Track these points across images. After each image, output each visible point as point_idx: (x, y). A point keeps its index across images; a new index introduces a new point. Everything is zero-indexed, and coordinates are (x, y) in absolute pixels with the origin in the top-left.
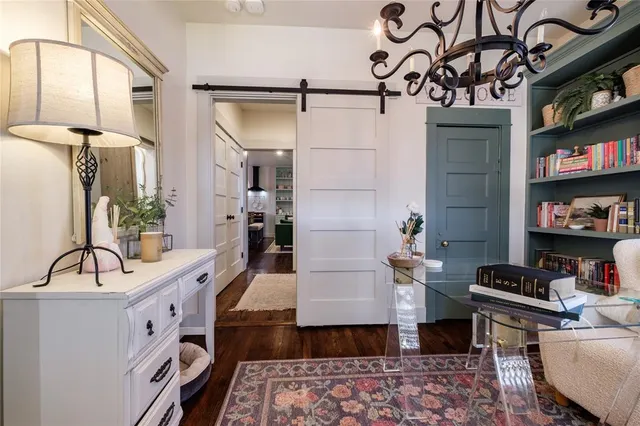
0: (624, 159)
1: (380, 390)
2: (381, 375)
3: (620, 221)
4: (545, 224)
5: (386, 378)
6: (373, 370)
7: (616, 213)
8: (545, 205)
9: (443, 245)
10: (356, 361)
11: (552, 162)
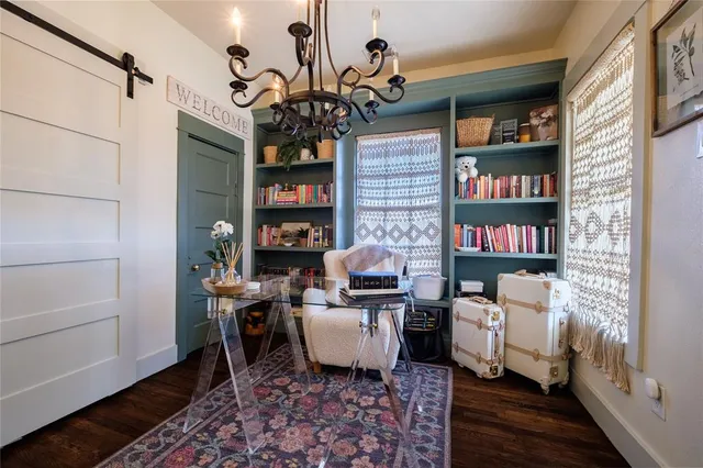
0: (317, 197)
1: (201, 452)
2: (186, 438)
3: (315, 240)
4: (265, 243)
5: (195, 438)
6: (171, 440)
7: (312, 234)
8: (265, 227)
9: (194, 269)
10: (137, 447)
11: (271, 192)
